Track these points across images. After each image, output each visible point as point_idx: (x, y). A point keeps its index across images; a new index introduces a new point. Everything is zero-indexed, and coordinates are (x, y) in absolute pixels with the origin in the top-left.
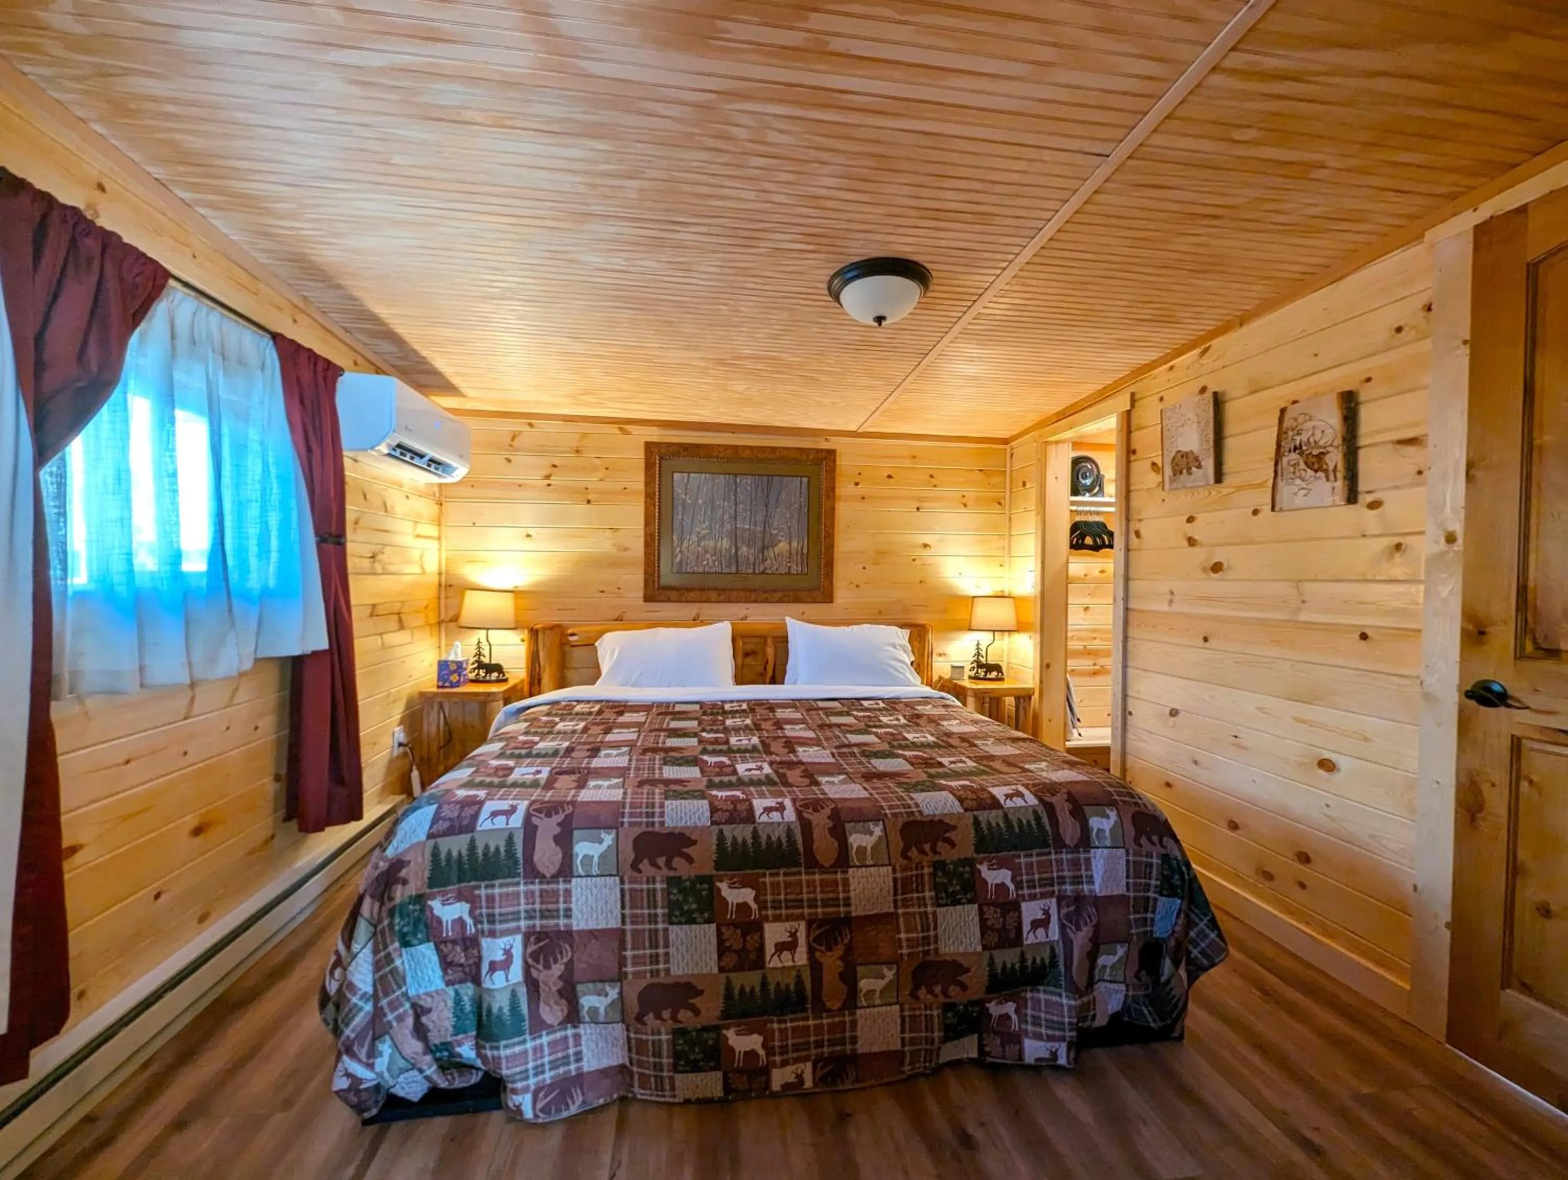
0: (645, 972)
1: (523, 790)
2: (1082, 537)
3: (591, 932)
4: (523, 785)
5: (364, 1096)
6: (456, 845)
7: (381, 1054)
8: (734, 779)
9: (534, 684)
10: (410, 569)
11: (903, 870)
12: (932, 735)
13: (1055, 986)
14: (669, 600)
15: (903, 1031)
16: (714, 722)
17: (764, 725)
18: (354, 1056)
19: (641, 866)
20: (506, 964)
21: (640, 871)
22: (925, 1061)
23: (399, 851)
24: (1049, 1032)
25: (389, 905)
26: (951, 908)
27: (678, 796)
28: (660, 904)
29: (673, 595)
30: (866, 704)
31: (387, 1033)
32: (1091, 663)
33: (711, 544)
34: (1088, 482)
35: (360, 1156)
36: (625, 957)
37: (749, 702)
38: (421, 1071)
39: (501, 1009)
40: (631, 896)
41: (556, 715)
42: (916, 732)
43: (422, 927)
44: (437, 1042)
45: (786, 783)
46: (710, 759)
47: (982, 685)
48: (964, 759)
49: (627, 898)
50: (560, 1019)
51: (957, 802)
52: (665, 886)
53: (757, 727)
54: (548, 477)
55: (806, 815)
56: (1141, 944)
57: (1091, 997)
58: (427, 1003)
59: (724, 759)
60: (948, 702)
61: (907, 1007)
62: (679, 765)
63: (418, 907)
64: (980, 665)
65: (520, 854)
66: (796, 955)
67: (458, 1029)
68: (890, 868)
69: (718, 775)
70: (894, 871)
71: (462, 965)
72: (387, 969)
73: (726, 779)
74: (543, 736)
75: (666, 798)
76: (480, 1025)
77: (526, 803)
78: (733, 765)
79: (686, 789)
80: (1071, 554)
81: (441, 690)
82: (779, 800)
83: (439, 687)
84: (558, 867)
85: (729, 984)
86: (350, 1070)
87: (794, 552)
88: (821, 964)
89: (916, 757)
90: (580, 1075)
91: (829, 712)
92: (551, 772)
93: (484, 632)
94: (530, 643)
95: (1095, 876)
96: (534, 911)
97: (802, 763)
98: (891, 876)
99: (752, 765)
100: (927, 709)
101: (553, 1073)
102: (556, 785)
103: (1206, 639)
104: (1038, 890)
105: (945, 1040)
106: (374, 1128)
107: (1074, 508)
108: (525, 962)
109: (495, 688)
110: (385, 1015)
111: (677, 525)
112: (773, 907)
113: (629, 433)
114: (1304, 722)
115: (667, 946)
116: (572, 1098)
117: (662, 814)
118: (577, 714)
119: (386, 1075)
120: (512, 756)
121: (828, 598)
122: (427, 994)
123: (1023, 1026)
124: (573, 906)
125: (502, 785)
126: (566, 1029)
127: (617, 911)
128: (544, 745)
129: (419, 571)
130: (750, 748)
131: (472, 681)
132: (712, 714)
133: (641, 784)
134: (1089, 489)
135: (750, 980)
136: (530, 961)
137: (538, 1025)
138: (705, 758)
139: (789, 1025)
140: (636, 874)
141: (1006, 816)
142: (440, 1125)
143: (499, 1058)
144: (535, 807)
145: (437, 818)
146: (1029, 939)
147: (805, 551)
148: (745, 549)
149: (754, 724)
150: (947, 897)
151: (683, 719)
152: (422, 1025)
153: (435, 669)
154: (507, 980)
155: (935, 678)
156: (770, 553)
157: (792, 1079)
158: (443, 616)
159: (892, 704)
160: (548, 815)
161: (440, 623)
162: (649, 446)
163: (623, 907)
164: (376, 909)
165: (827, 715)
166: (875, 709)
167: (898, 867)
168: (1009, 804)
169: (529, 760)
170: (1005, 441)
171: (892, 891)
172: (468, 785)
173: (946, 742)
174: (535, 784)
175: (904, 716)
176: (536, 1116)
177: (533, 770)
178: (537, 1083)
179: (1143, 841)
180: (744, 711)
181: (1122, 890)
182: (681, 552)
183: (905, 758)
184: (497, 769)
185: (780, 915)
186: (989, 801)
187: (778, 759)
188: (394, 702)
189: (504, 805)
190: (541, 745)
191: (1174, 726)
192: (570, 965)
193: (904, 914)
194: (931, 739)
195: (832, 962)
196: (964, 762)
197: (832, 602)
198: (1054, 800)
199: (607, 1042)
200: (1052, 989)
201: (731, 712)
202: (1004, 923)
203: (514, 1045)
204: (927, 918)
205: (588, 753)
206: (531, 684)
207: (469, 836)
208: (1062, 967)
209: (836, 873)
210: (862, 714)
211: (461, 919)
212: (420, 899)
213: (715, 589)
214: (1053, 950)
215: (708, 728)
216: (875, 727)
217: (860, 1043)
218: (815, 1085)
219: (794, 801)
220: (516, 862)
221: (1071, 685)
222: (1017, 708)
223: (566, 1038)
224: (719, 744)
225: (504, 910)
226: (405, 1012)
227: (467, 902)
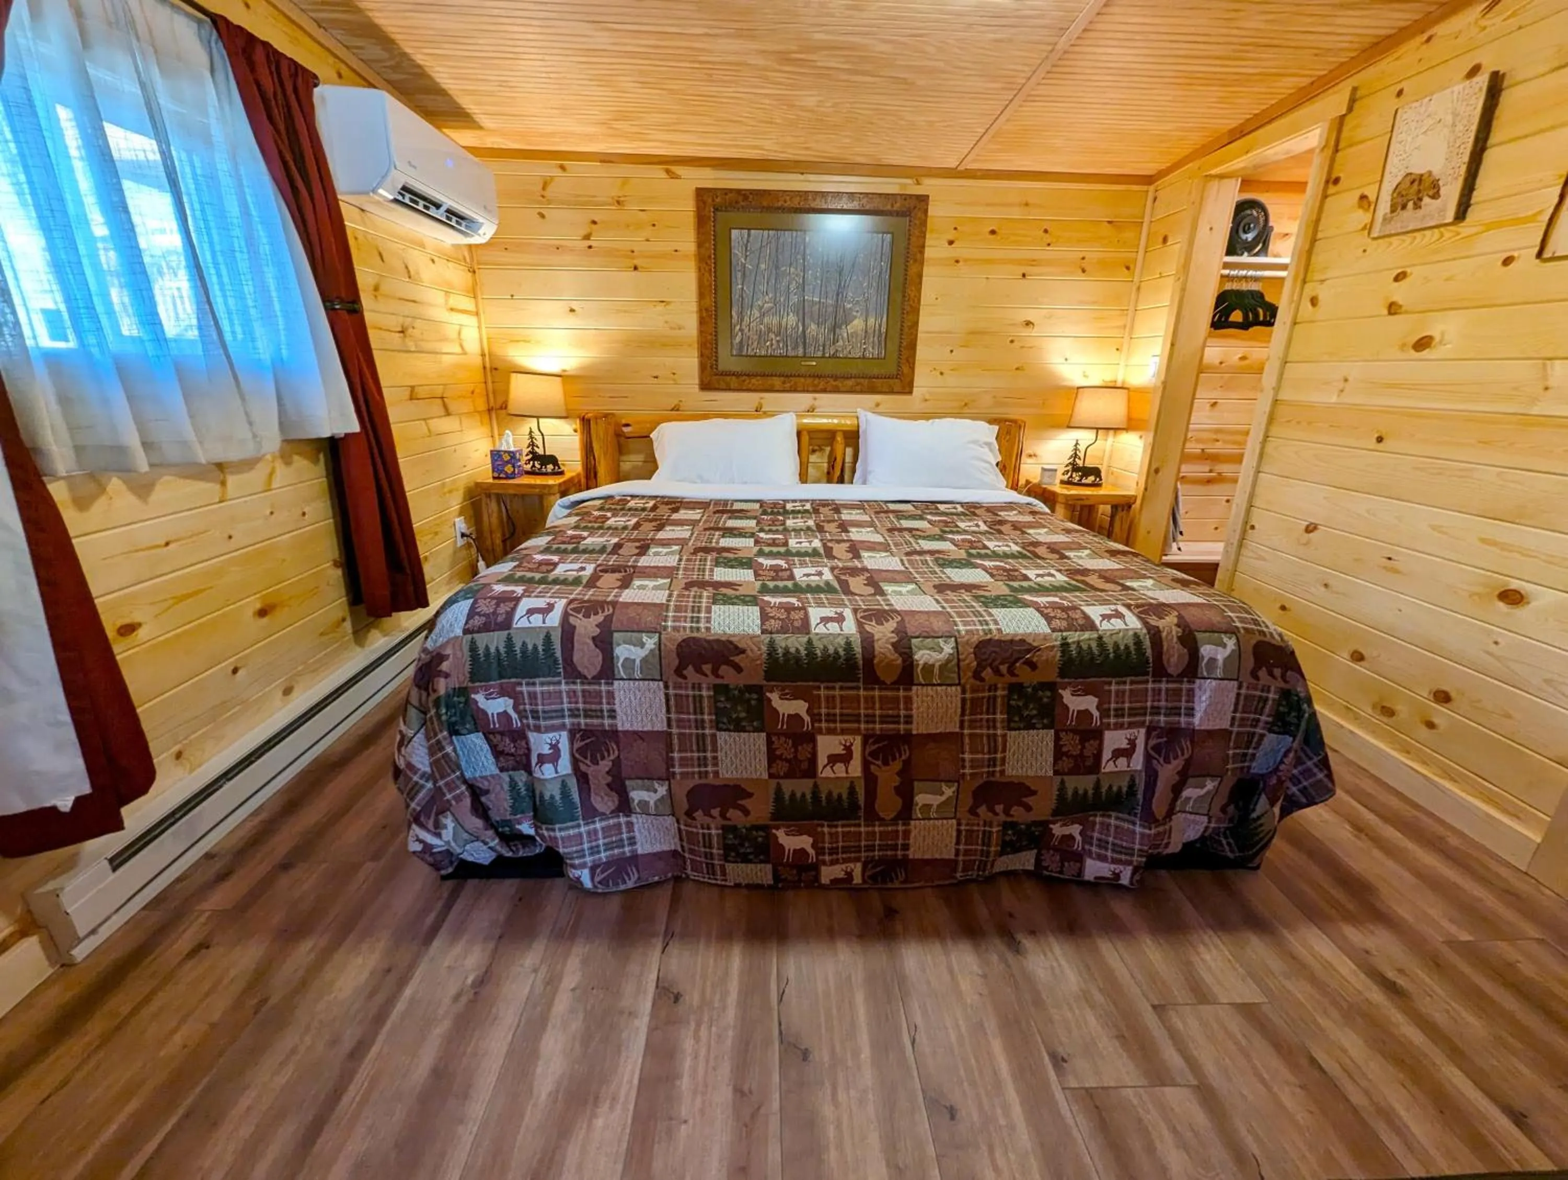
0: (693, 773)
1: (564, 587)
2: (1226, 313)
3: (635, 733)
4: (564, 582)
5: (439, 858)
6: (494, 641)
7: (445, 827)
8: (789, 584)
9: (590, 478)
10: (447, 348)
11: (974, 690)
12: (1016, 544)
13: (1129, 814)
14: (729, 389)
15: (958, 843)
16: (774, 522)
17: (827, 527)
18: (422, 826)
19: (685, 672)
20: (554, 757)
21: (685, 678)
22: (979, 869)
23: (438, 644)
24: (1115, 856)
25: (433, 697)
26: (1024, 732)
27: (728, 601)
28: (706, 710)
29: (733, 381)
30: (942, 507)
31: (448, 810)
32: (1207, 469)
33: (775, 321)
34: (1250, 236)
35: (440, 905)
36: (672, 759)
37: (813, 501)
38: (485, 843)
39: (552, 797)
40: (676, 701)
41: (609, 510)
42: (998, 540)
43: (469, 718)
44: (498, 819)
45: (847, 590)
46: (767, 562)
47: (1074, 491)
48: (1053, 572)
49: (672, 702)
50: (613, 808)
51: (1043, 621)
52: (712, 693)
53: (820, 529)
54: (587, 237)
55: (868, 628)
56: (1235, 779)
57: (1167, 827)
58: (485, 785)
59: (782, 563)
60: (1035, 509)
61: (964, 822)
62: (732, 567)
63: (462, 699)
64: (1075, 468)
65: (558, 654)
66: (850, 768)
67: (515, 810)
68: (959, 688)
69: (773, 579)
70: (964, 692)
71: (512, 755)
72: (440, 755)
73: (781, 584)
74: (592, 531)
75: (714, 603)
76: (535, 809)
77: (564, 601)
78: (790, 569)
79: (738, 593)
80: (1210, 335)
81: (497, 481)
82: (839, 610)
83: (494, 478)
84: (599, 668)
85: (779, 792)
86: (421, 837)
87: (870, 331)
88: (876, 778)
89: (997, 568)
90: (635, 857)
91: (900, 515)
92: (595, 569)
93: (535, 420)
94: (583, 433)
95: (1197, 708)
96: (578, 710)
97: (867, 570)
98: (960, 696)
99: (812, 570)
100: (1012, 516)
101: (608, 853)
102: (598, 584)
103: (1380, 440)
104: (1126, 720)
105: (1001, 853)
106: (450, 884)
107: (1226, 272)
108: (572, 755)
109: (551, 481)
110: (444, 795)
111: (736, 297)
112: (826, 721)
113: (678, 177)
114: (1494, 543)
115: (715, 750)
116: (628, 875)
117: (708, 620)
118: (630, 509)
119: (453, 844)
120: (558, 551)
121: (907, 388)
122: (482, 777)
123: (1087, 847)
124: (617, 707)
125: (542, 581)
126: (618, 816)
127: (663, 715)
128: (592, 541)
129: (457, 349)
130: (810, 551)
131: (528, 473)
132: (772, 513)
133: (688, 586)
134: (1249, 248)
135: (802, 787)
136: (577, 756)
137: (590, 813)
138: (761, 560)
139: (840, 829)
140: (680, 680)
141: (1100, 638)
142: (509, 887)
143: (556, 838)
144: (572, 606)
145: (472, 614)
146: (1108, 767)
147: (883, 330)
148: (813, 326)
149: (817, 525)
150: (1020, 720)
151: (741, 518)
152: (482, 804)
153: (489, 460)
154: (557, 772)
155: (1022, 482)
156: (844, 332)
157: (842, 875)
158: (492, 404)
159: (972, 509)
160: (587, 616)
161: (490, 410)
162: (701, 193)
163: (668, 711)
164: (424, 698)
165: (899, 519)
166: (952, 514)
167: (968, 687)
168: (1105, 626)
169: (574, 556)
170: (1148, 180)
171: (959, 710)
172: (508, 579)
173: (1031, 551)
174: (577, 581)
175: (985, 522)
176: (595, 887)
177: (576, 566)
178: (594, 861)
179: (1262, 673)
180: (807, 511)
181: (1226, 725)
182: (741, 330)
183: (985, 569)
184: (541, 563)
185: (835, 728)
186: (1081, 622)
187: (840, 565)
188: (450, 492)
189: (541, 603)
190: (589, 541)
191: (1307, 544)
192: (617, 763)
193: (971, 735)
194: (1015, 548)
195: (888, 776)
196: (1053, 576)
197: (910, 392)
198: (1161, 624)
199: (659, 830)
200: (1126, 816)
201: (793, 512)
202: (1082, 750)
203: (567, 828)
204: (995, 741)
205: (637, 551)
206: (587, 478)
207: (506, 632)
208: (1140, 796)
209: (898, 689)
210: (937, 518)
211: (505, 712)
212: (463, 692)
213: (780, 376)
214: (1132, 779)
215: (767, 528)
216: (952, 532)
217: (912, 849)
218: (864, 881)
219: (855, 611)
220: (556, 661)
221: (1180, 494)
222: (1113, 517)
223: (619, 825)
224: (777, 545)
225: (547, 708)
226: (462, 793)
227: (510, 697)
